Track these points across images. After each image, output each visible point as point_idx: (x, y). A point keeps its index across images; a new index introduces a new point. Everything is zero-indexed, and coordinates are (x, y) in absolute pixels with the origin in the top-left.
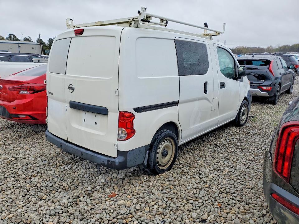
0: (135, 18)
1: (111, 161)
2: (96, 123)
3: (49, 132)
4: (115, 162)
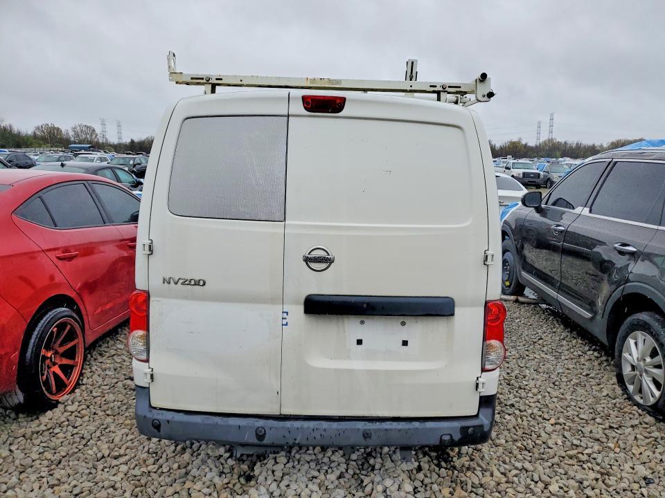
0: (449, 87)
1: (473, 427)
2: (405, 343)
3: (155, 408)
4: (481, 426)
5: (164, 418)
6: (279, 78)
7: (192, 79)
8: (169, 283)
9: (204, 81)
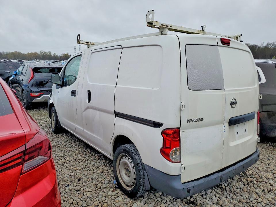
2: (246, 130)
5: (191, 186)
6: (189, 29)
7: (162, 25)
8: (190, 122)
9: (166, 27)
